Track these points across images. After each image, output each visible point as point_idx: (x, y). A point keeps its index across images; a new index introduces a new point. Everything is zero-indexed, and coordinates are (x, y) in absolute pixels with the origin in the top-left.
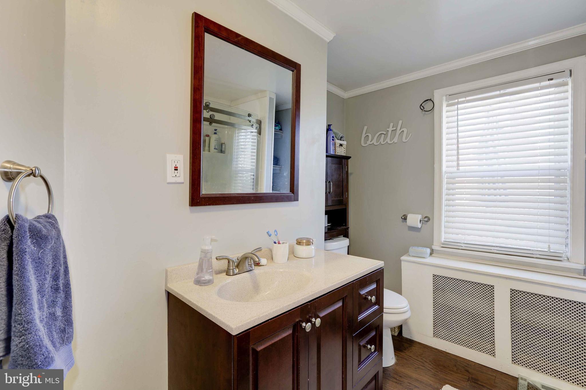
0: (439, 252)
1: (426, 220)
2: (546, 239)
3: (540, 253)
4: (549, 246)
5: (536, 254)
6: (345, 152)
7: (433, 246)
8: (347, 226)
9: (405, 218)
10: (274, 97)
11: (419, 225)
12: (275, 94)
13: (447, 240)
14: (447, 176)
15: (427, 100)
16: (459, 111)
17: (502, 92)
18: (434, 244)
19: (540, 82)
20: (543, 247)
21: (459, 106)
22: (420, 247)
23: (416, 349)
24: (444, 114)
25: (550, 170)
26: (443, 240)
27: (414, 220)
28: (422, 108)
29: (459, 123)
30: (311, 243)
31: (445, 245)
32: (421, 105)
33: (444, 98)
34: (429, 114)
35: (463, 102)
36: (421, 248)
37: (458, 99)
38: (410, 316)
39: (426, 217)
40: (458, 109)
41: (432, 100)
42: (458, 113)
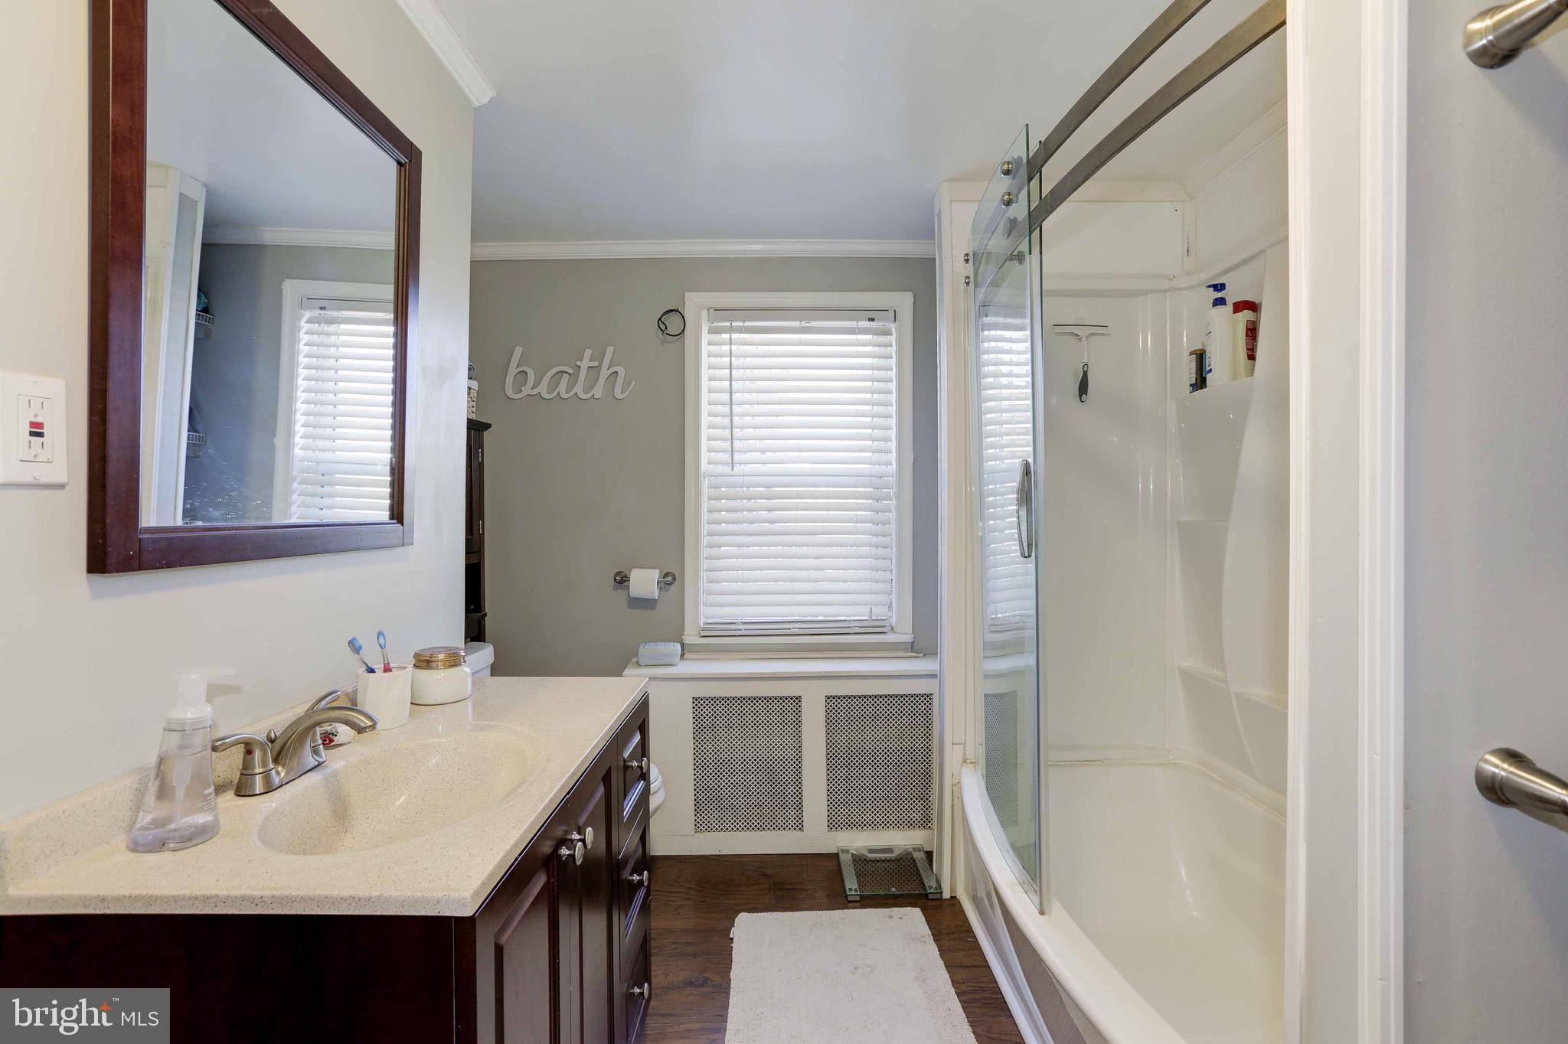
0: (696, 649)
1: (669, 580)
2: (866, 598)
3: (860, 624)
4: (871, 609)
5: (854, 627)
6: (474, 410)
7: (683, 637)
8: (482, 610)
9: (622, 580)
10: (200, 197)
11: (656, 594)
12: (205, 185)
13: (711, 621)
14: (708, 483)
15: (672, 311)
16: (734, 347)
17: (804, 324)
18: (685, 634)
19: (858, 320)
20: (860, 614)
21: (735, 336)
22: (659, 643)
23: (663, 872)
24: (705, 349)
25: (872, 478)
26: (702, 620)
27: (644, 581)
28: (663, 327)
29: (734, 372)
30: (462, 661)
31: (709, 631)
32: (660, 319)
33: (705, 313)
34: (673, 342)
35: (740, 330)
36: (663, 643)
37: (731, 321)
38: (665, 799)
39: (667, 575)
40: (731, 342)
41: (680, 310)
42: (731, 351)
